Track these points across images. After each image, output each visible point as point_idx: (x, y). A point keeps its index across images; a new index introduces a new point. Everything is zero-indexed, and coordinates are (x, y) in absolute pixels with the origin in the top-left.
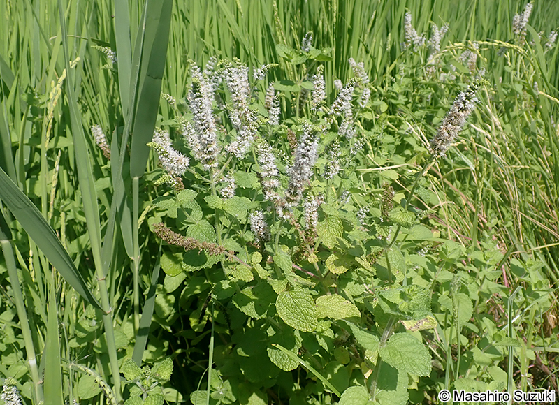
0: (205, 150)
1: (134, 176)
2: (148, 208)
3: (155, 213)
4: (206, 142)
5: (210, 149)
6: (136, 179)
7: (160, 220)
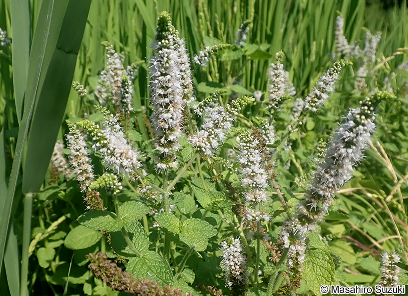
0: (163, 140)
1: (27, 192)
2: (39, 236)
3: (47, 243)
4: (167, 126)
5: (171, 138)
6: (29, 195)
7: (53, 252)
